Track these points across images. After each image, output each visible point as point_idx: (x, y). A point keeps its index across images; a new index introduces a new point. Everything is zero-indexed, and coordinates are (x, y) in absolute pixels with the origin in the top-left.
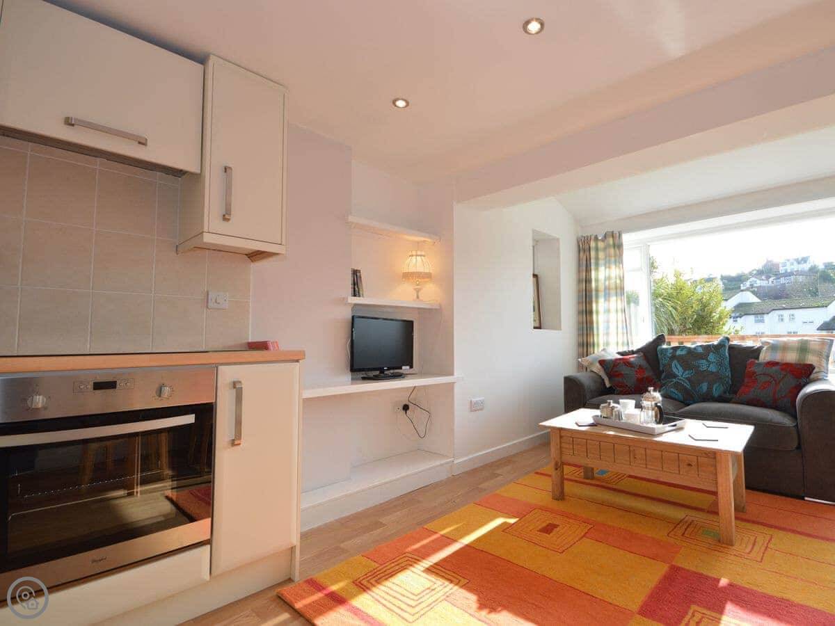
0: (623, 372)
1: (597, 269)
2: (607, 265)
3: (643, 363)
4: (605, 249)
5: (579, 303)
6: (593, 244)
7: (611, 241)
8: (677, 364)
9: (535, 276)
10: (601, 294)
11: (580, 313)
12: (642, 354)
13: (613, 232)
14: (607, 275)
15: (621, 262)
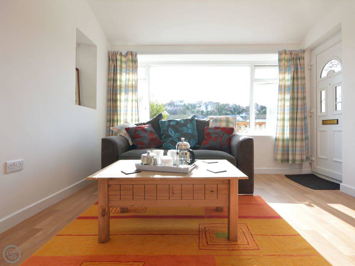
0: (141, 135)
1: (121, 74)
2: (128, 71)
3: (152, 129)
4: (126, 62)
5: (108, 94)
6: (119, 57)
7: (130, 57)
8: (172, 130)
9: (77, 70)
10: (123, 89)
11: (109, 100)
12: (150, 125)
13: (132, 52)
14: (127, 78)
15: (136, 72)
